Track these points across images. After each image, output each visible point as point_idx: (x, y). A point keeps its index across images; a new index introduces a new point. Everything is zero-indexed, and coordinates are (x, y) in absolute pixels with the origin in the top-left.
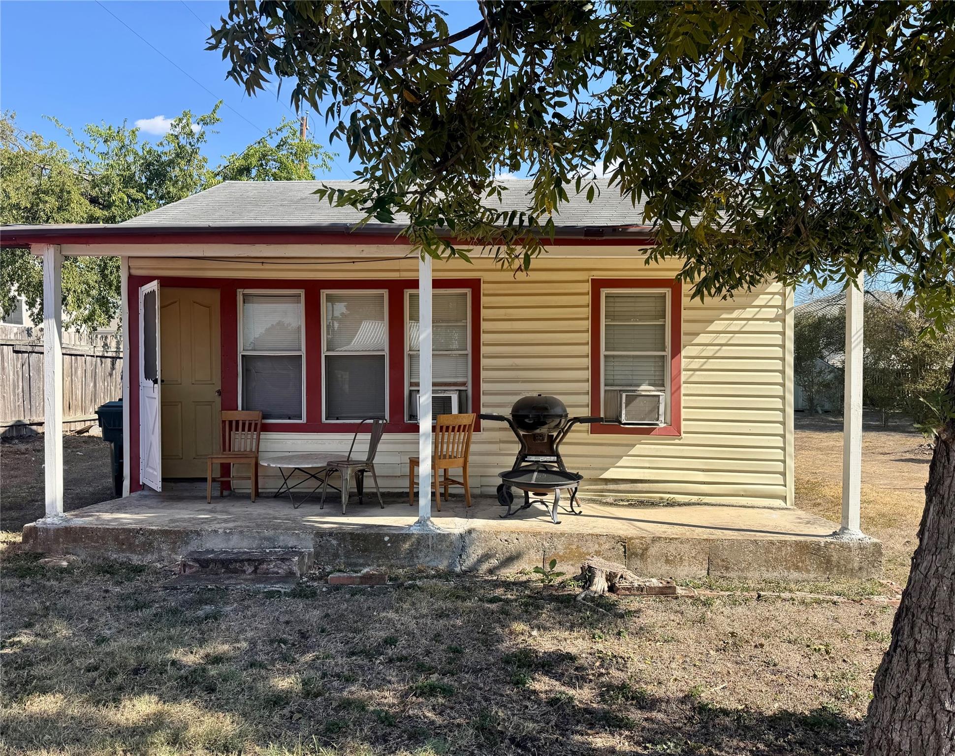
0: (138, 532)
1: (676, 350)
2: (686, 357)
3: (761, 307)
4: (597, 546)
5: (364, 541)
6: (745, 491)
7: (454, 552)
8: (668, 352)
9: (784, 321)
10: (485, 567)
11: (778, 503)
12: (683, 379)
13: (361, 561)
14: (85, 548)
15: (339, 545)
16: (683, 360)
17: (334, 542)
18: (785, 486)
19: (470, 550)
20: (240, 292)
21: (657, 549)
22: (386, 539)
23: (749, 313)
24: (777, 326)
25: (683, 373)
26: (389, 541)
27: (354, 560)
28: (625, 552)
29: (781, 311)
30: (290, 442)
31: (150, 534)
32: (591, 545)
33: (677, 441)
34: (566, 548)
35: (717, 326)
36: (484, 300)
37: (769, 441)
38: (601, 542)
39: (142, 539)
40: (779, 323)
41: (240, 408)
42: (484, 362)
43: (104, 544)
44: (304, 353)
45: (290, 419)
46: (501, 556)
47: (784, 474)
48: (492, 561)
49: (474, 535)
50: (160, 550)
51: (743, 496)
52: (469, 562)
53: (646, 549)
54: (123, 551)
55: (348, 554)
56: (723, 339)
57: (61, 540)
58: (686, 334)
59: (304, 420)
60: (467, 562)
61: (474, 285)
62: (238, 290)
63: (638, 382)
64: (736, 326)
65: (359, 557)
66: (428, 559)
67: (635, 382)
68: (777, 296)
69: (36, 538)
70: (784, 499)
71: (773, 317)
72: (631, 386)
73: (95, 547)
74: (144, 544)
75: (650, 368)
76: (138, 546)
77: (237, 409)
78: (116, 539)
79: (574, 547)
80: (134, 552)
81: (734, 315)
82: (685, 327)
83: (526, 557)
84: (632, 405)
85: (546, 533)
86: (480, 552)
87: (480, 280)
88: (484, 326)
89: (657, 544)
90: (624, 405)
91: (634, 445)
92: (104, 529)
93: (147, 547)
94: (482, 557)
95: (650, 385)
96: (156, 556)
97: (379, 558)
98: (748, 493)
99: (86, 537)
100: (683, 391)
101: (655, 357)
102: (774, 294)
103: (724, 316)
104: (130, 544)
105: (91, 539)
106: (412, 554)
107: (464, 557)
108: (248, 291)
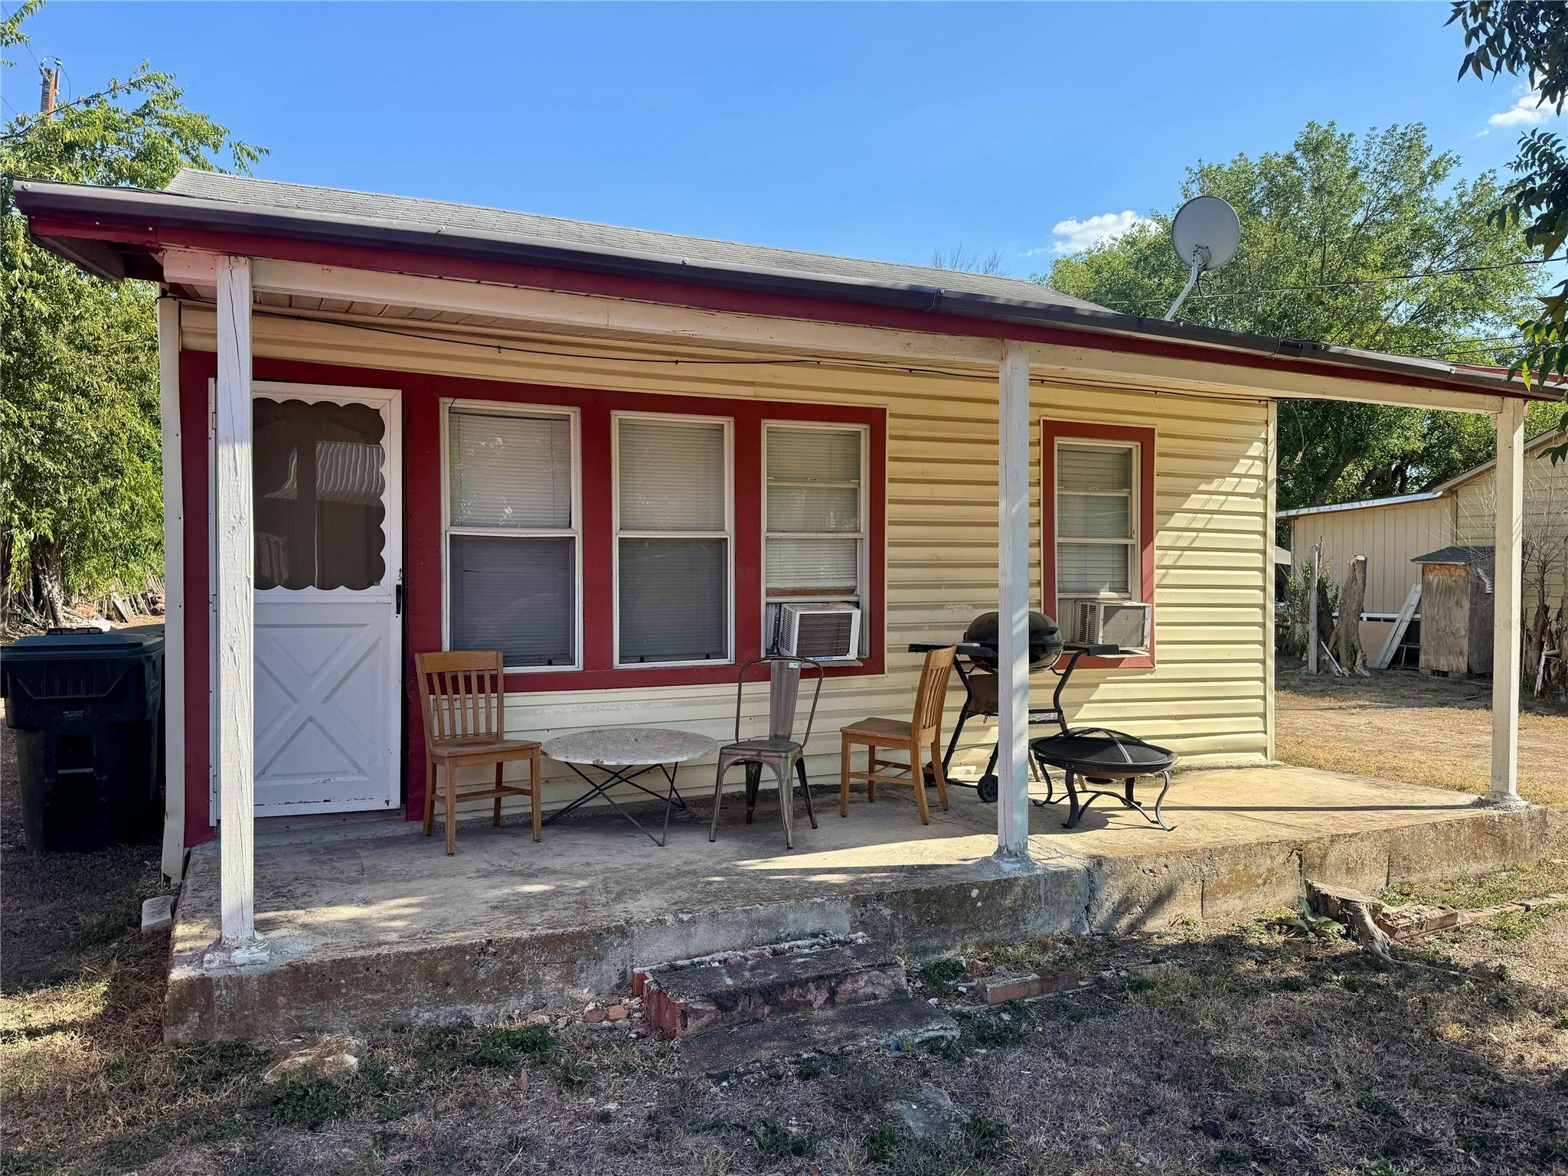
0: (483, 951)
1: (1147, 538)
2: (1160, 548)
3: (1241, 476)
4: (1269, 861)
5: (938, 901)
6: (1224, 743)
7: (1078, 903)
8: (1136, 540)
9: (1265, 497)
10: (1124, 922)
11: (1258, 758)
12: (1156, 581)
13: (935, 942)
14: (347, 1009)
15: (895, 916)
16: (1157, 552)
17: (887, 912)
18: (1265, 732)
19: (1102, 895)
20: (445, 403)
21: (1336, 854)
22: (975, 893)
23: (1229, 483)
24: (1257, 505)
25: (1157, 571)
26: (978, 898)
27: (923, 943)
28: (1300, 865)
29: (1262, 484)
30: (549, 711)
31: (513, 951)
32: (1262, 861)
33: (1148, 676)
34: (1231, 871)
35: (1195, 501)
36: (891, 446)
37: (1248, 669)
38: (1274, 854)
39: (495, 964)
40: (1259, 500)
41: (446, 645)
42: (890, 552)
43: (398, 992)
44: (577, 530)
45: (550, 663)
46: (1145, 900)
47: (1264, 716)
48: (1135, 911)
49: (1106, 868)
50: (537, 982)
51: (1219, 751)
52: (1102, 915)
53: (1325, 856)
54: (448, 1001)
55: (911, 931)
56: (1200, 521)
57: (281, 1000)
58: (1159, 513)
59: (578, 666)
60: (1099, 917)
61: (875, 418)
62: (442, 400)
63: (1097, 585)
64: (1217, 500)
65: (930, 935)
66: (1040, 921)
67: (1090, 586)
68: (1257, 462)
69: (210, 1005)
70: (1264, 751)
71: (1253, 491)
72: (1087, 592)
73: (376, 1003)
74: (499, 976)
75: (1107, 564)
76: (484, 982)
77: (438, 648)
78: (430, 975)
79: (1241, 867)
80: (473, 997)
81: (1212, 487)
82: (1159, 502)
83: (1179, 896)
84: (1112, 622)
85: (1204, 850)
86: (1116, 897)
87: (885, 410)
88: (891, 490)
89: (1337, 846)
90: (1101, 623)
91: (1096, 686)
92: (398, 955)
93: (508, 981)
94: (1120, 904)
95: (1111, 590)
96: (529, 998)
97: (964, 931)
98: (1228, 747)
99: (352, 983)
100: (1157, 600)
101: (1113, 546)
102: (1254, 458)
103: (1203, 487)
104: (466, 981)
105: (366, 986)
106: (1016, 915)
107: (1093, 909)
108: (462, 403)
